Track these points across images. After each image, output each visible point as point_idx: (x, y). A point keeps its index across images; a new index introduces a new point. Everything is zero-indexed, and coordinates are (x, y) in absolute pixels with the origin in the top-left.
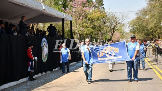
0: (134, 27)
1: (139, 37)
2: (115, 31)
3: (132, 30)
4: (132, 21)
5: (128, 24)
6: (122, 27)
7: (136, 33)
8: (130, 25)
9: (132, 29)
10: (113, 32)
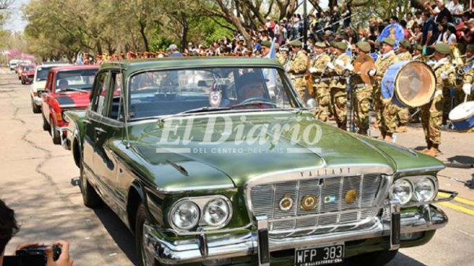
0: (36, 20)
1: (40, 47)
4: (32, 5)
5: (22, 10)
6: (6, 18)
7: (42, 36)
8: (28, 14)
9: (31, 25)
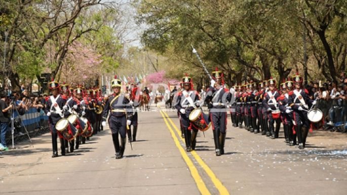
1: (186, 67)
2: (77, 37)
3: (153, 36)
5: (135, 6)
7: (170, 48)
8: (144, 12)
9: (153, 31)
10: (67, 44)
